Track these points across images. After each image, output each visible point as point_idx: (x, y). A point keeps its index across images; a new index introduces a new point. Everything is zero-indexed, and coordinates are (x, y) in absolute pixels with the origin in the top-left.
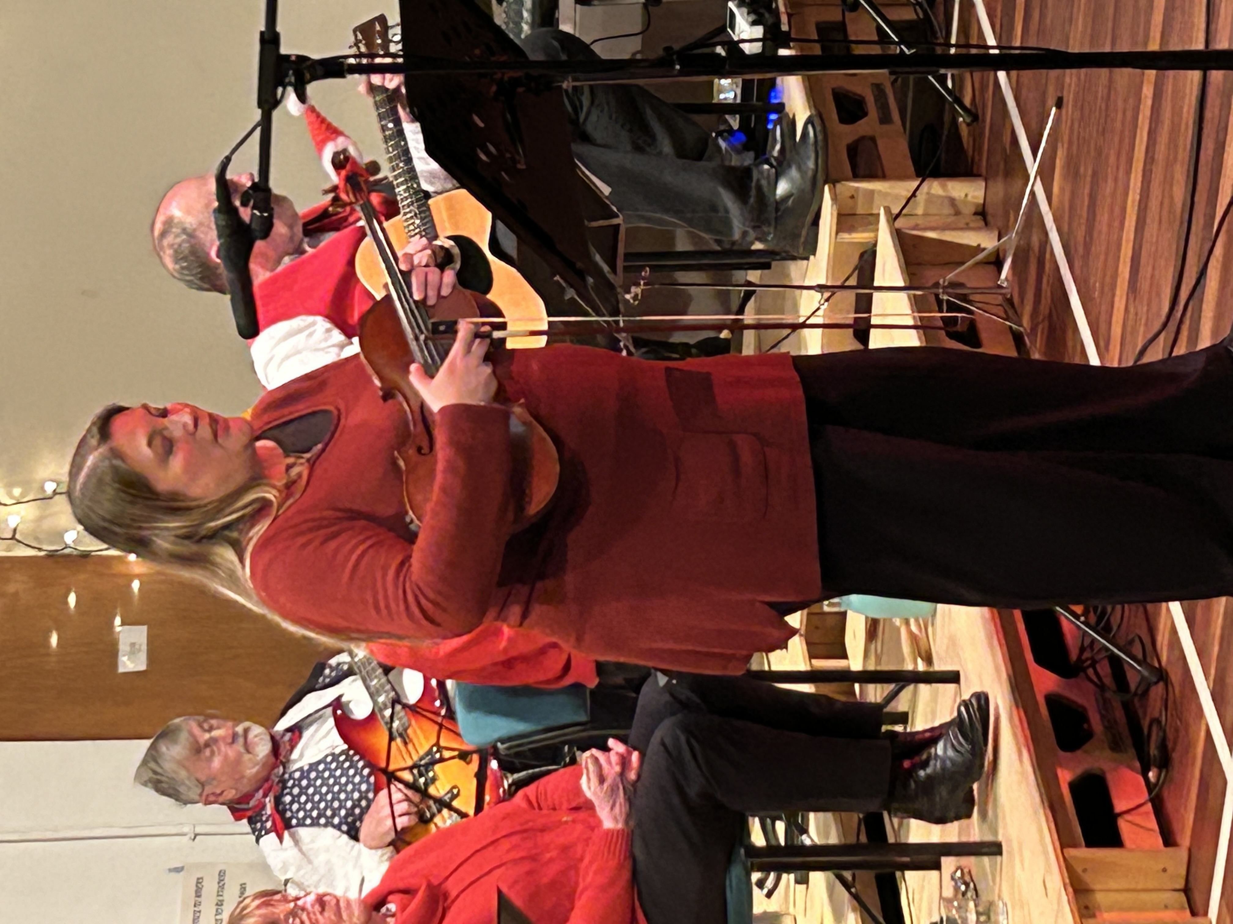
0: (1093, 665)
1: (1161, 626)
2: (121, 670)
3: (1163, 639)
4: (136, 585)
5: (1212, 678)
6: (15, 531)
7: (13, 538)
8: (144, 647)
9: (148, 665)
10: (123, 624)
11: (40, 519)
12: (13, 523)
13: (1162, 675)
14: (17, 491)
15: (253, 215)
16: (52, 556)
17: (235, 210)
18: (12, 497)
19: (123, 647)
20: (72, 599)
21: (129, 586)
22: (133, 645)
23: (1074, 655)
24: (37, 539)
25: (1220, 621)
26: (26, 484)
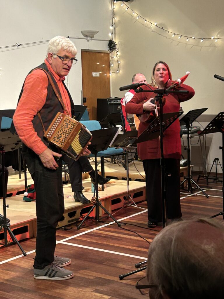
0: (82, 218)
1: (86, 229)
2: (93, 73)
3: (84, 229)
4: (106, 75)
5: (76, 238)
6: (113, 57)
7: (112, 57)
8: (96, 76)
9: (94, 77)
10: (100, 73)
11: (115, 61)
12: (114, 57)
13: (79, 229)
14: (119, 58)
15: (138, 89)
16: (110, 63)
17: (139, 86)
18: (118, 57)
19: (96, 73)
20: (104, 66)
21: (106, 74)
22: (97, 74)
23: (83, 215)
24: (112, 61)
25: (84, 239)
26: (120, 59)
